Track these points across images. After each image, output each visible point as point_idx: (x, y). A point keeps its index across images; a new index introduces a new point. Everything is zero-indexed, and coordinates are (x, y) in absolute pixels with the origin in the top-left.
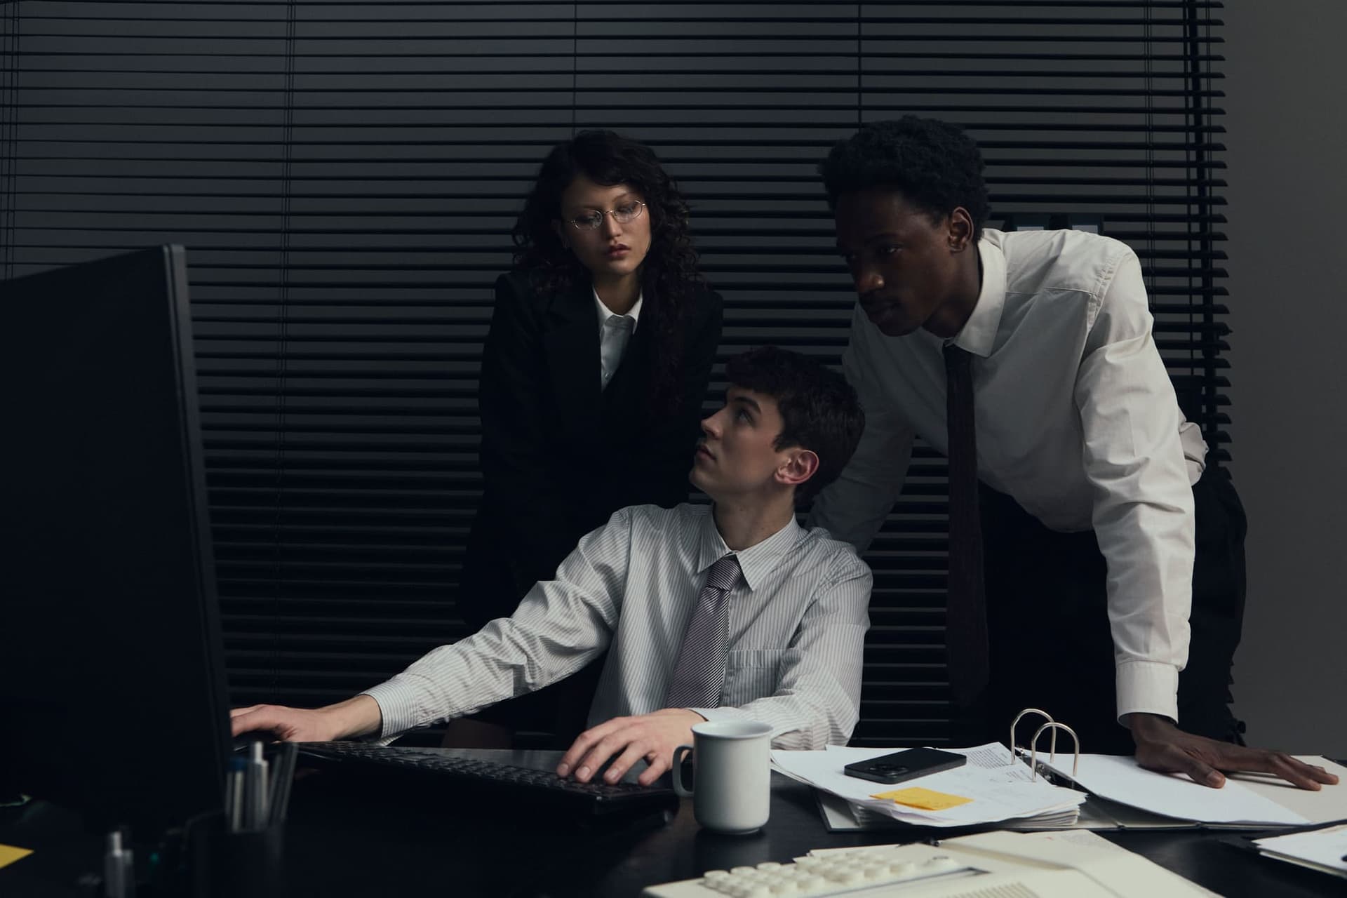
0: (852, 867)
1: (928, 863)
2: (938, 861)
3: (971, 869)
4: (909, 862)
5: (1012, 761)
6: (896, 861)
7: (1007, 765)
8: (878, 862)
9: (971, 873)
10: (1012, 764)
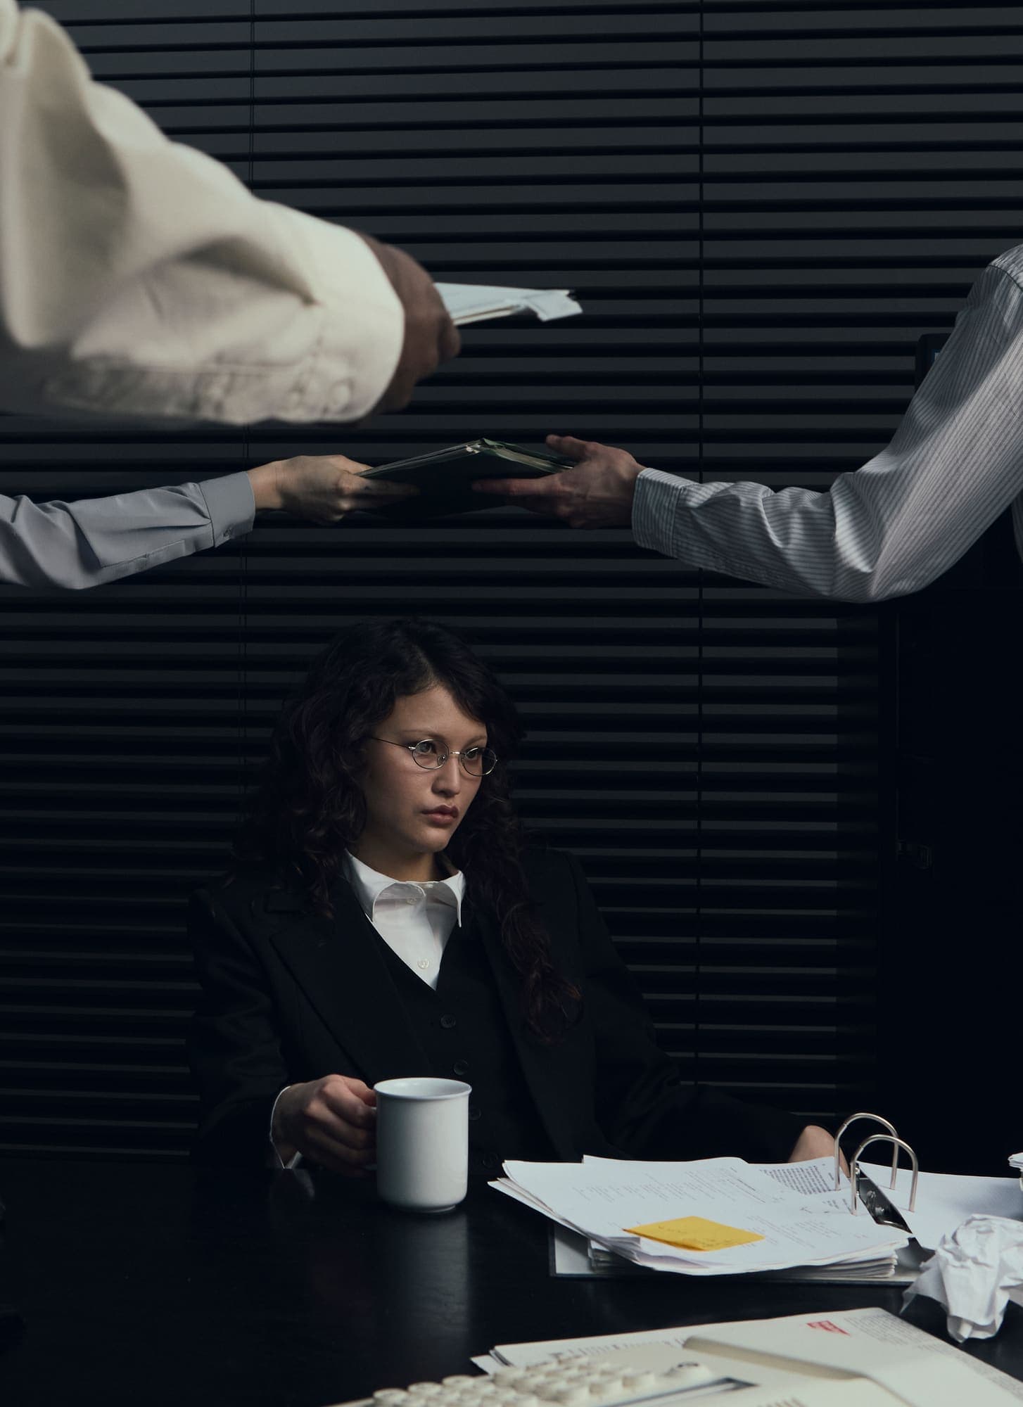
0: (570, 1380)
1: (671, 1373)
2: (685, 1370)
3: (729, 1380)
4: (648, 1373)
5: (836, 1186)
6: (628, 1371)
7: (830, 1190)
8: (603, 1373)
9: (731, 1385)
10: (835, 1190)
